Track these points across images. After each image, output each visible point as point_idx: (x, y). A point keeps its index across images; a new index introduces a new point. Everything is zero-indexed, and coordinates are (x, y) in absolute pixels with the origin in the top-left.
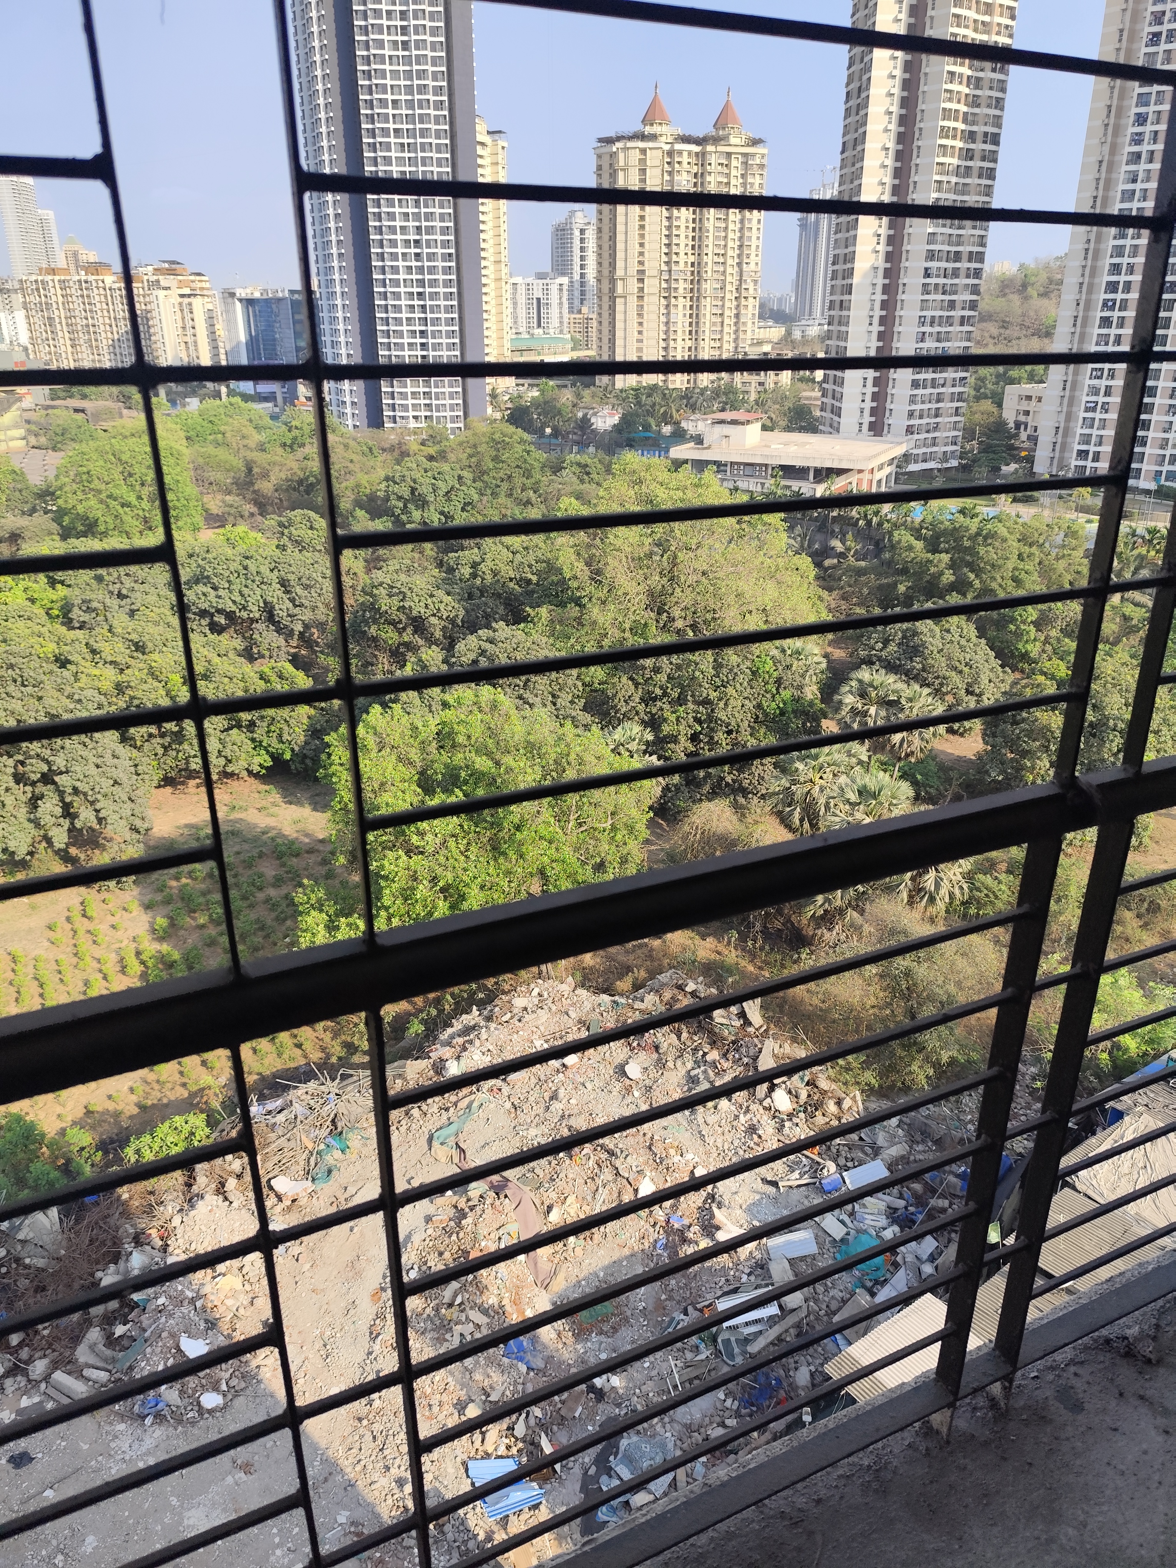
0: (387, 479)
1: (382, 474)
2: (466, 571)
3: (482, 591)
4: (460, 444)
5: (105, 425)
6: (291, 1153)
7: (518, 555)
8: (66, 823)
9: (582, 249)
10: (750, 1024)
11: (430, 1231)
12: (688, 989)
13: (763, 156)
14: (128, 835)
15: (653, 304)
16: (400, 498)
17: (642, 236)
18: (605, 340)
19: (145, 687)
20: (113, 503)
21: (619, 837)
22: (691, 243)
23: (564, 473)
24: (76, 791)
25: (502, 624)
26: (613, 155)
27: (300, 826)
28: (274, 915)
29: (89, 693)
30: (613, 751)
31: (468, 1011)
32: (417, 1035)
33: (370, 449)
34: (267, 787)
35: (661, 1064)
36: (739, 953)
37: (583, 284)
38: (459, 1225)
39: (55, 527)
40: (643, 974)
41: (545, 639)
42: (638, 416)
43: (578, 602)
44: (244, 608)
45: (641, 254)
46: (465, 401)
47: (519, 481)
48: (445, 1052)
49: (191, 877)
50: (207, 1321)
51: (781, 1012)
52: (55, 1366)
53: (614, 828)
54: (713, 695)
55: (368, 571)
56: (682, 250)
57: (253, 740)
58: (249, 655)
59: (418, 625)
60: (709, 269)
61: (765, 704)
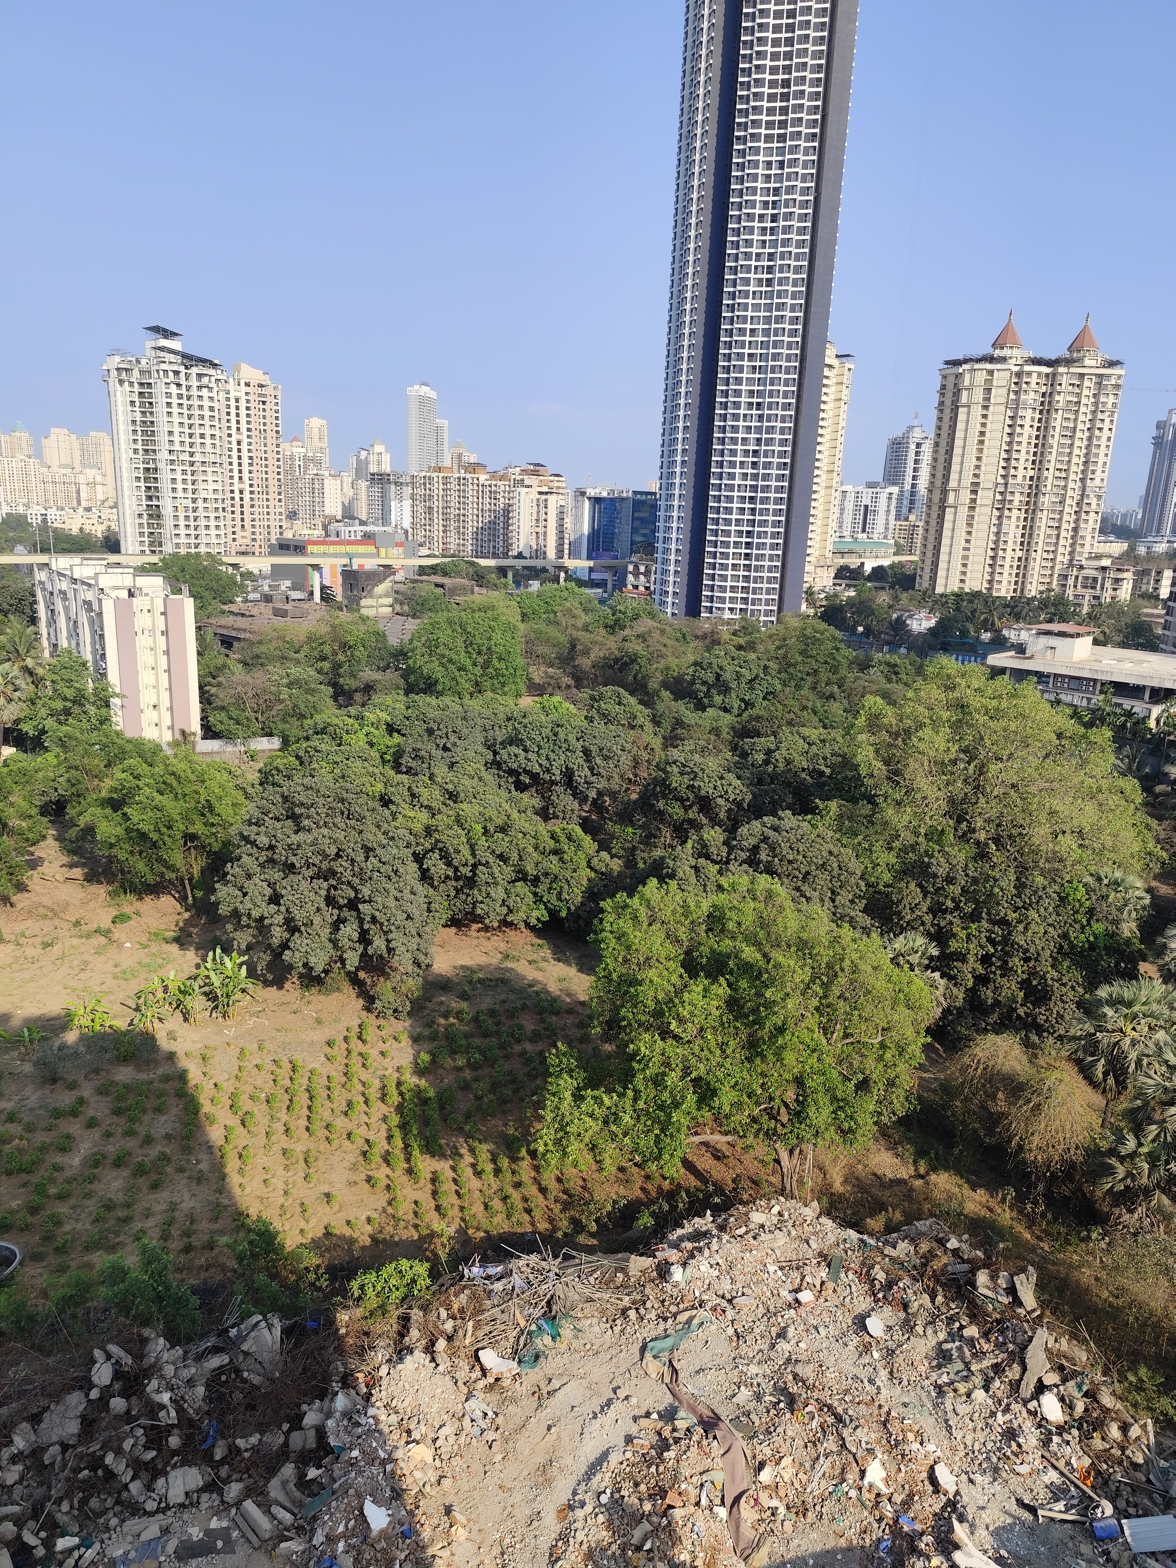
0: (696, 664)
1: (691, 658)
2: (760, 757)
3: (774, 777)
4: (770, 637)
5: (458, 599)
6: (503, 1327)
7: (814, 747)
8: (360, 949)
9: (916, 462)
10: (1021, 1304)
11: (629, 1455)
12: (949, 1245)
13: (1119, 377)
14: (410, 968)
15: (985, 515)
16: (704, 683)
17: (980, 450)
18: (930, 547)
19: (451, 832)
20: (451, 667)
21: (888, 1056)
22: (1031, 458)
23: (872, 671)
24: (374, 920)
25: (788, 813)
26: (958, 376)
27: (565, 985)
28: (526, 1070)
29: (401, 832)
30: (892, 960)
31: (702, 1215)
32: (646, 1228)
33: (684, 636)
34: (540, 942)
35: (908, 1326)
36: (1014, 1214)
37: (913, 494)
38: (660, 1455)
39: (401, 682)
40: (898, 1216)
41: (830, 834)
42: (956, 621)
43: (871, 800)
44: (548, 771)
45: (978, 467)
46: (780, 597)
47: (824, 676)
48: (673, 1255)
49: (458, 1018)
50: (393, 1489)
51: (1060, 1297)
52: (248, 1493)
53: (883, 1046)
54: (1012, 916)
55: (665, 747)
56: (1021, 465)
57: (535, 894)
58: (545, 814)
59: (705, 804)
60: (1049, 483)
61: (1072, 935)
